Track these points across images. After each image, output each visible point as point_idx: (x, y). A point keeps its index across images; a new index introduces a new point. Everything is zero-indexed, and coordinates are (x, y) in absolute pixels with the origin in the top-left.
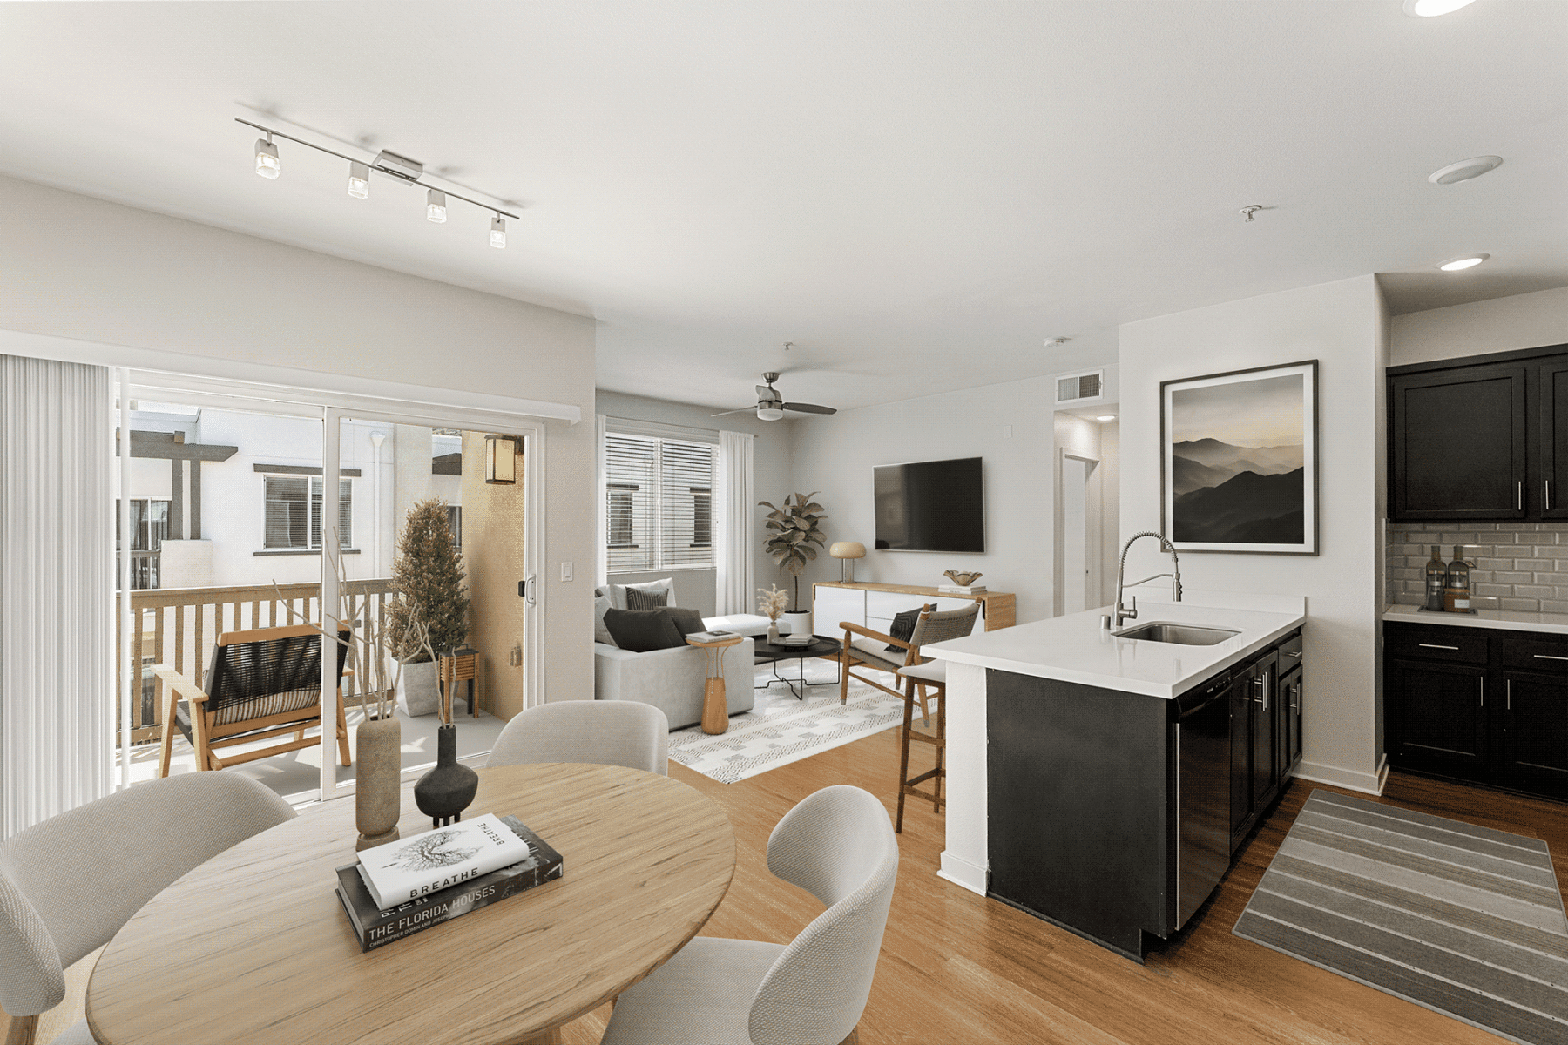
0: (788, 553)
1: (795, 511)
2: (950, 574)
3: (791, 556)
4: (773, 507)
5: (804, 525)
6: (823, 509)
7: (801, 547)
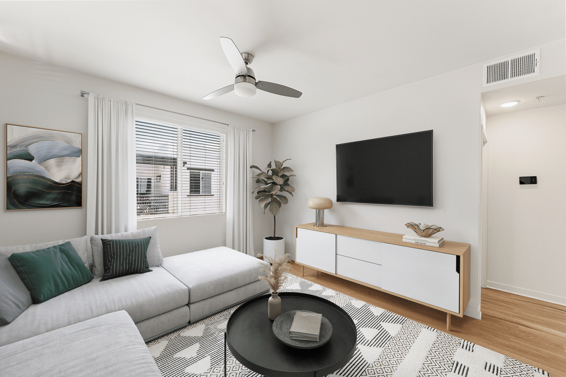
0: (270, 200)
1: (275, 172)
2: (413, 226)
3: (272, 201)
4: (260, 169)
5: (280, 181)
6: (293, 171)
7: (278, 196)
